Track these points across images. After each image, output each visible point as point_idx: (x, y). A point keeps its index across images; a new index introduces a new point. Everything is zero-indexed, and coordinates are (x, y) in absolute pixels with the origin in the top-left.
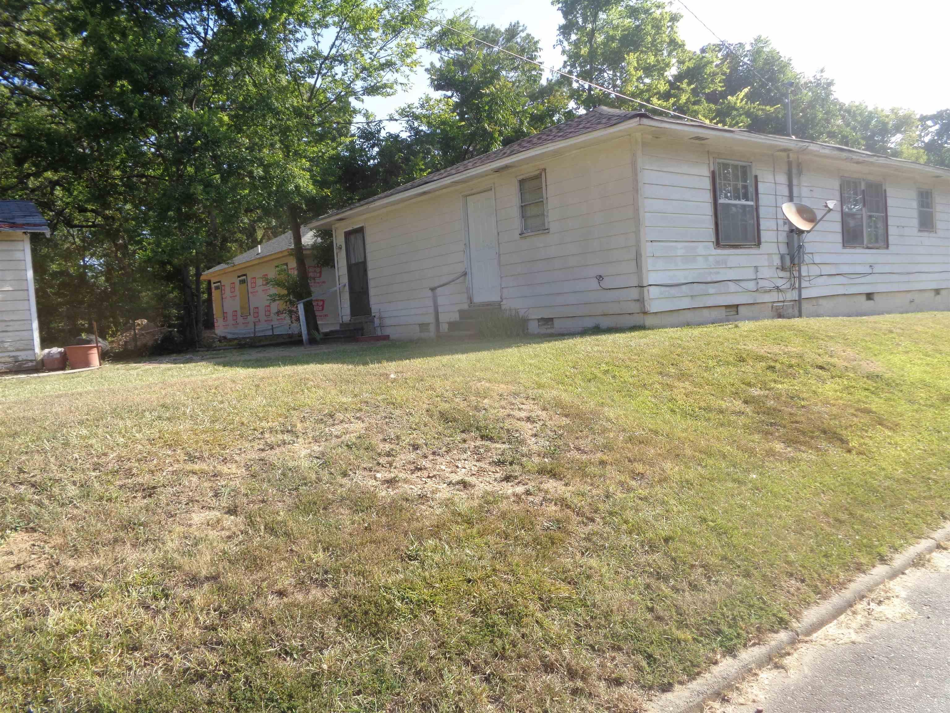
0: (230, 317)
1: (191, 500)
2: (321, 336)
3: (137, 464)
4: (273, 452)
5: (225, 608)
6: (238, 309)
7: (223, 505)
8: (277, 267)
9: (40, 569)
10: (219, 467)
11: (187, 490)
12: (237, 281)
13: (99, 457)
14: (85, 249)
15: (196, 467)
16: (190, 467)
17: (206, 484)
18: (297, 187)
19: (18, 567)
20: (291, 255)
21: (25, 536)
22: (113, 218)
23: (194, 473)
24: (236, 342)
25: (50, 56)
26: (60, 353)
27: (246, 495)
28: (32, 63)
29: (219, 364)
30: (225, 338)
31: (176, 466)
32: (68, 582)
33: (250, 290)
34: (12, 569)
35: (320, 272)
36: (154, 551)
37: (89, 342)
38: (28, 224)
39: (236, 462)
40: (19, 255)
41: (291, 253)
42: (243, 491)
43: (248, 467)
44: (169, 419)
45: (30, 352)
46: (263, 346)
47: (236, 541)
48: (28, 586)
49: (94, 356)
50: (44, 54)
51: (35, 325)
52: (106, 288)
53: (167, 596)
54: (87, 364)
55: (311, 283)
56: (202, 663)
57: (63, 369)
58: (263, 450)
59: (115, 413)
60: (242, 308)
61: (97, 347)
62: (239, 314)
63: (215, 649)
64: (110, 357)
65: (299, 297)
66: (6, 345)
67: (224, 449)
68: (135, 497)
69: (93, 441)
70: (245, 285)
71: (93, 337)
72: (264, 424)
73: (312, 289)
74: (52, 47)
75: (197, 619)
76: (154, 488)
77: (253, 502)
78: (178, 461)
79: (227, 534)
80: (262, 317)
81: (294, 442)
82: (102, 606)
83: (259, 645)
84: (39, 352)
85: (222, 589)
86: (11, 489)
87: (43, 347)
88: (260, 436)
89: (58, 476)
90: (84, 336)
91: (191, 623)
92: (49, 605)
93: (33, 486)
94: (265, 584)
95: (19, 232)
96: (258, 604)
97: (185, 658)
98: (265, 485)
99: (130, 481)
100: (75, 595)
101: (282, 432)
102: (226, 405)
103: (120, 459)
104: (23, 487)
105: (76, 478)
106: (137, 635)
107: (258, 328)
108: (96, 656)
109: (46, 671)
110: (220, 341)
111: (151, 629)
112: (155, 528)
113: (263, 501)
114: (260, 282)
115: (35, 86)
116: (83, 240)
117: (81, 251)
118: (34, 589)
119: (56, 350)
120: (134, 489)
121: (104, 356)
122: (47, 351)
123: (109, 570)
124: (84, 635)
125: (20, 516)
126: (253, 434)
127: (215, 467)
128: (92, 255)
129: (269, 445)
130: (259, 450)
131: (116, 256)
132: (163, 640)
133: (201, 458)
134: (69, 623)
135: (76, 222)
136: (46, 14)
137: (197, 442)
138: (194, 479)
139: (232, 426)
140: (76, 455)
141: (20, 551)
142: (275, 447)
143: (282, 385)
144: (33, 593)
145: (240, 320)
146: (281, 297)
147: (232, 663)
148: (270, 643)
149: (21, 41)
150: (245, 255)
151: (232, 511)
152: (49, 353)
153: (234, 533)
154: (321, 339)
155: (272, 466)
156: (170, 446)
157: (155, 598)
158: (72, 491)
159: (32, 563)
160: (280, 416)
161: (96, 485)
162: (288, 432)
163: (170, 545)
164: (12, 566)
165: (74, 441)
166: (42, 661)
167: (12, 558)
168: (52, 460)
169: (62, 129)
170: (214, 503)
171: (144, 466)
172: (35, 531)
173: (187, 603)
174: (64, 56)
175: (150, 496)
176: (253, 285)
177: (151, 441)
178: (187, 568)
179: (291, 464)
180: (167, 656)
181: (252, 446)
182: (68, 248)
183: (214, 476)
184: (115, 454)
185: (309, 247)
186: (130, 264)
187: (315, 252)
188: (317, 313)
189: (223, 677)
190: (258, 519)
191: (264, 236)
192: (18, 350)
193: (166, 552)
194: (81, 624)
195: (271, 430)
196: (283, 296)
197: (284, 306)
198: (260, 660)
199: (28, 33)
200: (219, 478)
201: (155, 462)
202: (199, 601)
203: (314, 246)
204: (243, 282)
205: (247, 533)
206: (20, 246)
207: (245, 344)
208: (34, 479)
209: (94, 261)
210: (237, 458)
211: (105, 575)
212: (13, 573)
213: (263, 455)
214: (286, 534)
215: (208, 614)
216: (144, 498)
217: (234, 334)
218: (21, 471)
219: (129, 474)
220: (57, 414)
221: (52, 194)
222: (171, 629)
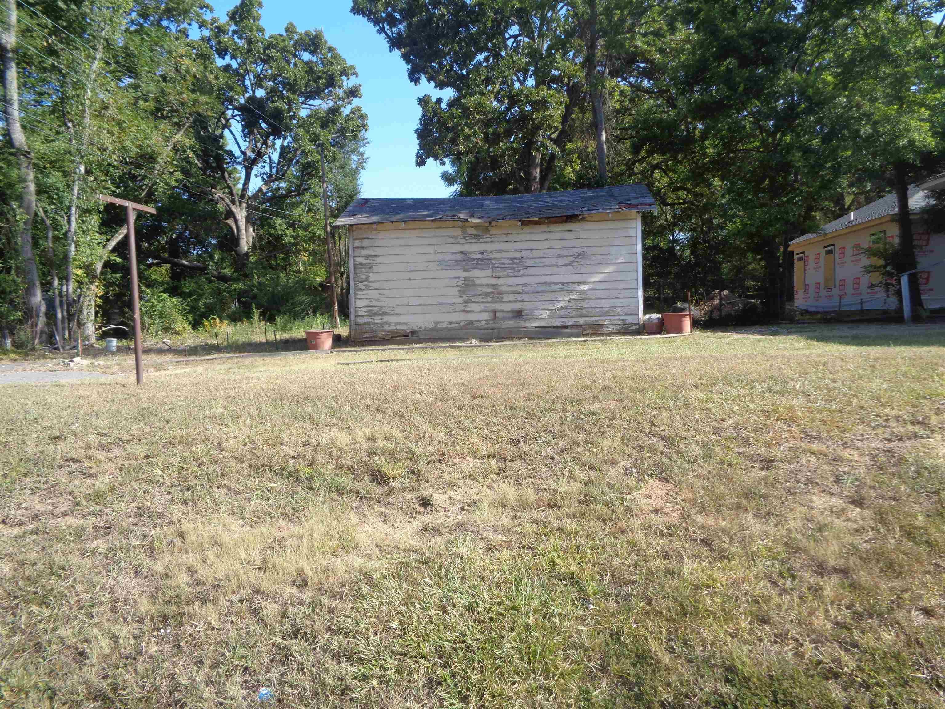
0: (812, 290)
1: (810, 481)
2: (928, 314)
3: (753, 435)
4: (901, 445)
5: (859, 608)
6: (822, 281)
7: (846, 493)
8: (873, 235)
9: (674, 518)
10: (840, 452)
11: (805, 469)
12: (823, 251)
13: (717, 422)
14: (675, 224)
15: (815, 446)
16: (806, 445)
17: (825, 467)
18: (911, 142)
19: (656, 511)
20: (892, 220)
21: (660, 484)
22: (702, 195)
23: (811, 453)
24: (819, 316)
25: (661, 51)
26: (658, 318)
27: (873, 487)
28: (645, 61)
29: (812, 339)
30: (807, 311)
31: (792, 443)
32: (699, 536)
33: (838, 261)
34: (652, 512)
35: (928, 240)
36: (776, 525)
37: (683, 310)
38: (641, 205)
39: (858, 448)
40: (632, 232)
41: (893, 219)
42: (869, 482)
43: (873, 458)
44: (779, 392)
45: (635, 317)
46: (853, 322)
47: (865, 537)
48: (665, 531)
49: (687, 323)
50: (656, 51)
51: (641, 293)
52: (690, 260)
53: (794, 577)
54: (679, 330)
55: (916, 251)
56: (838, 661)
57: (660, 333)
58: (889, 440)
59: (727, 380)
60: (826, 280)
61: (690, 315)
62: (822, 287)
63: (849, 650)
64: (700, 325)
65: (900, 269)
66: (618, 310)
67: (843, 432)
68: (753, 467)
69: (711, 405)
70: (832, 255)
71: (686, 305)
72: (887, 410)
73: (918, 259)
74: (663, 43)
75: (827, 611)
76: (772, 461)
77: (882, 497)
78: (794, 437)
79: (856, 526)
80: (849, 290)
81: (928, 437)
82: (731, 569)
83: (904, 665)
84: (642, 317)
85: (854, 586)
86: (646, 439)
87: (645, 313)
88: (884, 424)
89: (684, 434)
90: (679, 304)
91: (821, 614)
92: (684, 554)
93: (663, 439)
94: (906, 595)
95: (634, 211)
96: (900, 615)
97: (816, 649)
98: (895, 481)
99: (748, 450)
100: (704, 550)
101: (913, 423)
102: (839, 384)
103: (737, 426)
104: (655, 439)
105: (700, 438)
106: (766, 608)
107: (845, 301)
108: (728, 617)
109: (685, 614)
110: (802, 315)
111: (779, 606)
112: (776, 502)
113: (894, 499)
114: (849, 251)
115: (645, 82)
116: (674, 217)
117: (672, 226)
118: (670, 535)
119: (655, 316)
120: (752, 458)
121: (695, 324)
122: (648, 316)
123: (735, 534)
124: (716, 592)
125: (655, 465)
126: (877, 421)
127: (834, 450)
128: (680, 230)
129: (897, 436)
130: (885, 439)
131: (702, 229)
132: (792, 621)
133: (818, 438)
134: (703, 577)
135: (669, 201)
136: (660, 14)
137: (813, 421)
138: (813, 459)
139: (850, 408)
140: (697, 417)
141: (656, 497)
142: (905, 438)
143: (904, 368)
144: (670, 538)
145: (823, 293)
146: (876, 268)
147: (872, 673)
148: (918, 667)
149: (639, 43)
150: (834, 223)
151: (858, 502)
152: (650, 318)
153: (864, 528)
154: (928, 317)
155: (901, 460)
156: (785, 421)
157: (781, 575)
158: (697, 450)
159: (667, 510)
160: (908, 403)
161: (717, 448)
162: (919, 423)
163: (792, 524)
164: (651, 509)
165: (694, 403)
166: (681, 604)
167: (651, 501)
168: (677, 418)
169: (665, 116)
170: (835, 489)
171: (761, 438)
172: (668, 481)
173: (816, 591)
174: (672, 49)
175: (767, 469)
176: (841, 256)
177: (766, 413)
178: (812, 553)
179: (928, 462)
180: (796, 640)
181: (876, 434)
182: (661, 225)
183: (834, 460)
184: (732, 421)
185: (918, 211)
186: (714, 237)
187: (926, 216)
188: (922, 287)
189: (861, 685)
190: (891, 518)
191: (853, 202)
192: (626, 314)
193: (789, 530)
194: (713, 580)
195: (898, 419)
196: (879, 267)
197: (880, 278)
198: (906, 683)
199: (645, 35)
200: (839, 463)
201: (771, 435)
202: (828, 592)
203: (925, 211)
204: (829, 252)
205: (878, 530)
206: (633, 224)
207: (831, 319)
208: (663, 433)
209: (682, 236)
210: (859, 444)
211: (731, 538)
212: (653, 515)
213: (890, 445)
214: (928, 543)
215: (839, 609)
216: (762, 469)
217: (816, 307)
218: (653, 424)
219: (746, 442)
220: (674, 375)
221: (652, 176)
222: (800, 613)
